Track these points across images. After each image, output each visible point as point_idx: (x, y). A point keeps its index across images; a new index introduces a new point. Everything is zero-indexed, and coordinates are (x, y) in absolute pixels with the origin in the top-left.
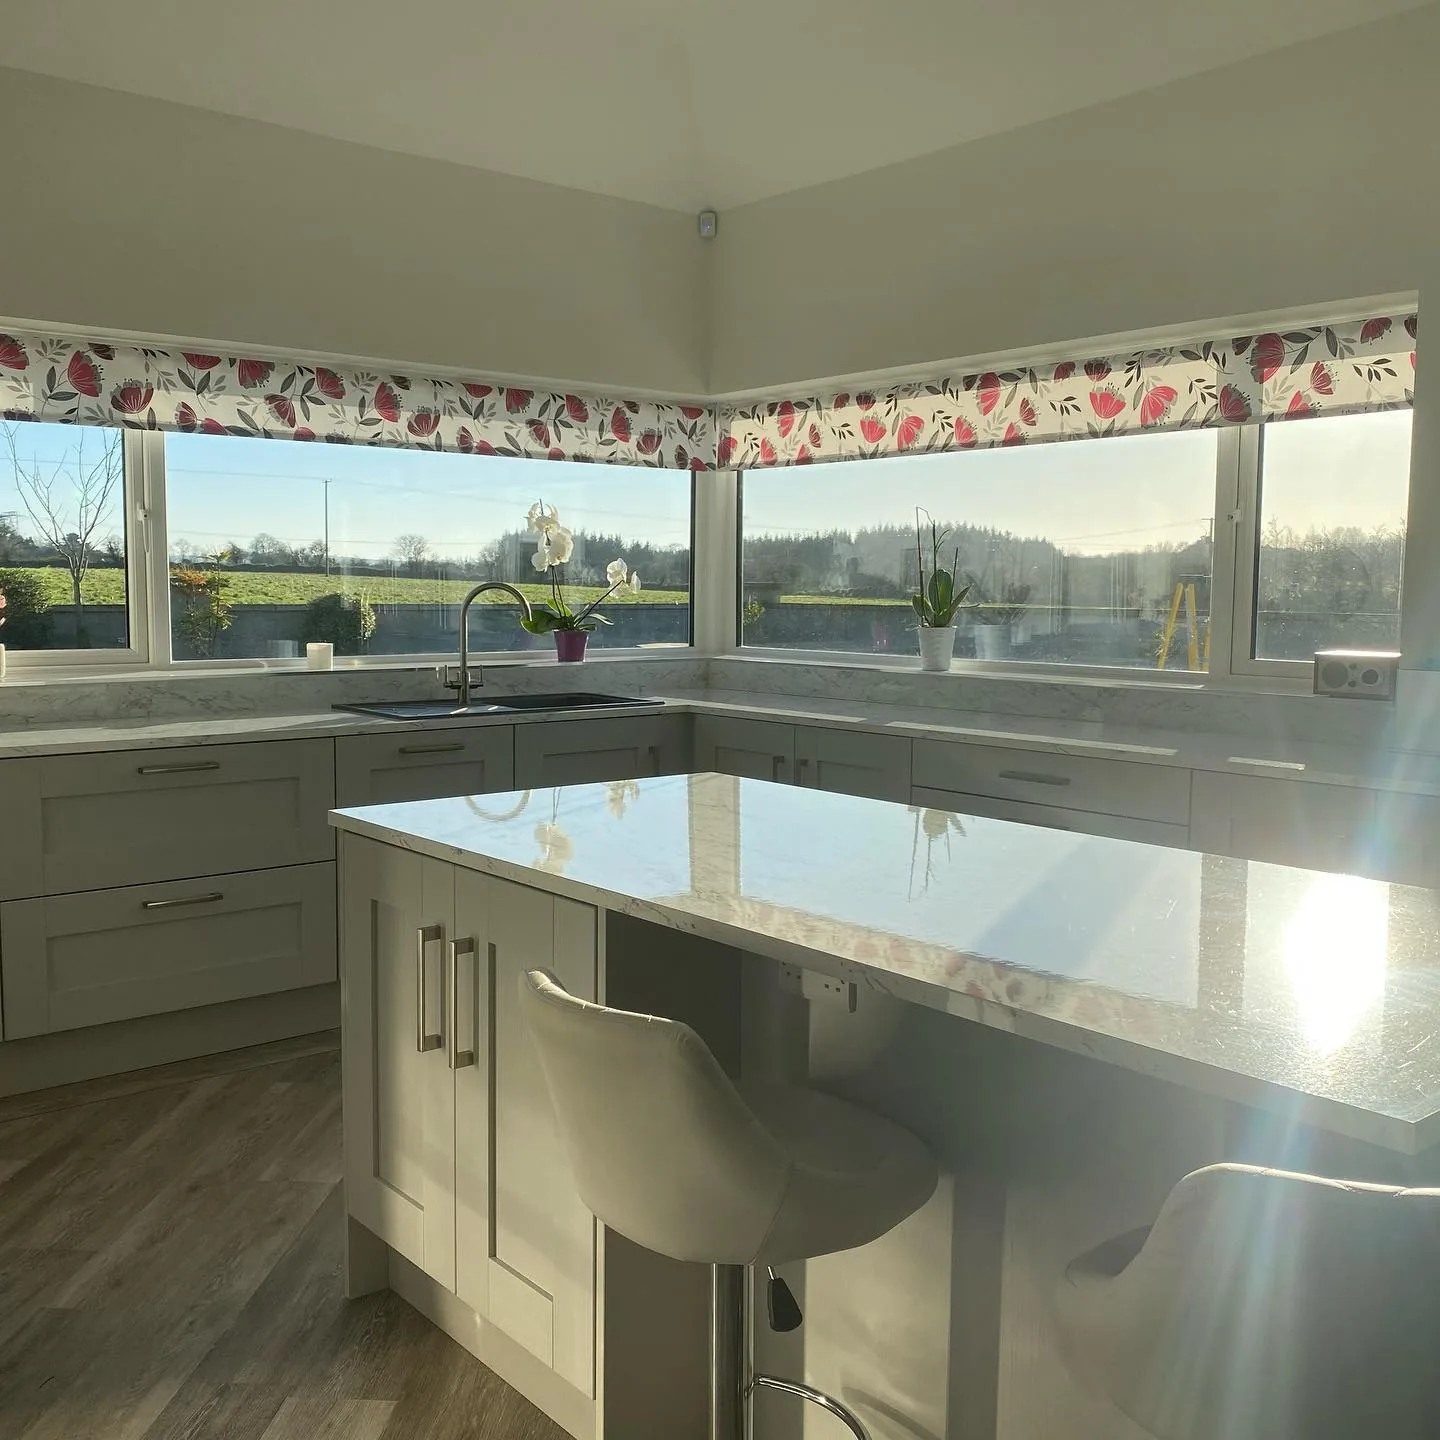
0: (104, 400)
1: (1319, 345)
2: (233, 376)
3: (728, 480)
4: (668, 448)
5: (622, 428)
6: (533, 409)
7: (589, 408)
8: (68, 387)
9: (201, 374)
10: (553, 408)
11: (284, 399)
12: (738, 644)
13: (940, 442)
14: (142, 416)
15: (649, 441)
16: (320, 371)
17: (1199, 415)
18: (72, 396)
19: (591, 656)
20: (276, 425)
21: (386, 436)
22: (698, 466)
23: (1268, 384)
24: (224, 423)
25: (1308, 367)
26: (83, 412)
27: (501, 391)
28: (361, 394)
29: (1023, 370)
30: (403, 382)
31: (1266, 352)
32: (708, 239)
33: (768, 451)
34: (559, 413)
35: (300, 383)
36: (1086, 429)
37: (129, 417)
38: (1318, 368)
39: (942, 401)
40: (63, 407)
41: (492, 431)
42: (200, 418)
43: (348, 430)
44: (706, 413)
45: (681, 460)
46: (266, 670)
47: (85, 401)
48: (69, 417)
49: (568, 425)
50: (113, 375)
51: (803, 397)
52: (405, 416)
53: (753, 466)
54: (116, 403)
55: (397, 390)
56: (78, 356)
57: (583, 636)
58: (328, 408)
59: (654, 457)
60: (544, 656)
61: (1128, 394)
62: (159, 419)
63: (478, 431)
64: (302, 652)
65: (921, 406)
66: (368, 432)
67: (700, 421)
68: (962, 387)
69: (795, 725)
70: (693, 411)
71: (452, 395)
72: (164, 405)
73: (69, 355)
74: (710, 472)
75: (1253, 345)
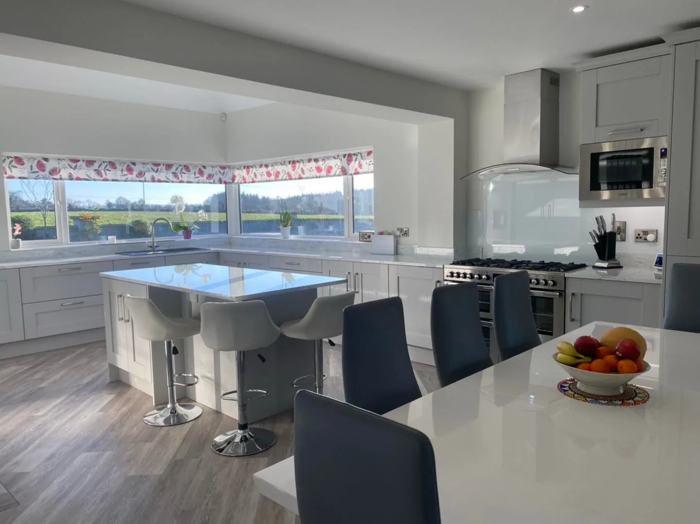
0: (47, 173)
1: (359, 157)
2: (84, 164)
3: (235, 187)
4: (216, 178)
5: (201, 173)
6: (173, 169)
7: (191, 168)
8: (37, 170)
9: (74, 165)
10: (180, 168)
11: (99, 170)
12: (241, 233)
13: (284, 178)
14: (58, 177)
15: (210, 176)
16: (110, 162)
17: (337, 173)
18: (37, 172)
19: (193, 237)
20: (97, 177)
21: (129, 179)
22: (225, 183)
23: (350, 166)
24: (82, 177)
25: (357, 162)
26: (41, 176)
27: (163, 165)
28: (121, 168)
29: (301, 160)
30: (134, 164)
31: (349, 157)
32: (224, 121)
33: (244, 179)
34: (182, 169)
35: (104, 165)
36: (315, 176)
37: (54, 177)
38: (359, 163)
39: (284, 167)
40: (35, 175)
41: (162, 176)
42: (75, 177)
43: (119, 178)
44: (227, 168)
45: (220, 182)
46: (97, 244)
47: (41, 173)
48: (37, 178)
49: (185, 173)
50: (49, 166)
51: (252, 165)
52: (135, 173)
53: (241, 183)
54: (50, 173)
55: (132, 166)
56: (39, 162)
57: (191, 232)
58: (112, 172)
59: (212, 181)
60: (180, 238)
61: (323, 167)
62: (63, 177)
63: (157, 176)
64: (107, 239)
65: (279, 168)
66: (124, 178)
67: (226, 170)
68: (288, 164)
69: (243, 254)
70: (223, 168)
71: (149, 166)
72: (64, 173)
73: (36, 161)
74: (229, 184)
75: (347, 156)
